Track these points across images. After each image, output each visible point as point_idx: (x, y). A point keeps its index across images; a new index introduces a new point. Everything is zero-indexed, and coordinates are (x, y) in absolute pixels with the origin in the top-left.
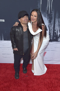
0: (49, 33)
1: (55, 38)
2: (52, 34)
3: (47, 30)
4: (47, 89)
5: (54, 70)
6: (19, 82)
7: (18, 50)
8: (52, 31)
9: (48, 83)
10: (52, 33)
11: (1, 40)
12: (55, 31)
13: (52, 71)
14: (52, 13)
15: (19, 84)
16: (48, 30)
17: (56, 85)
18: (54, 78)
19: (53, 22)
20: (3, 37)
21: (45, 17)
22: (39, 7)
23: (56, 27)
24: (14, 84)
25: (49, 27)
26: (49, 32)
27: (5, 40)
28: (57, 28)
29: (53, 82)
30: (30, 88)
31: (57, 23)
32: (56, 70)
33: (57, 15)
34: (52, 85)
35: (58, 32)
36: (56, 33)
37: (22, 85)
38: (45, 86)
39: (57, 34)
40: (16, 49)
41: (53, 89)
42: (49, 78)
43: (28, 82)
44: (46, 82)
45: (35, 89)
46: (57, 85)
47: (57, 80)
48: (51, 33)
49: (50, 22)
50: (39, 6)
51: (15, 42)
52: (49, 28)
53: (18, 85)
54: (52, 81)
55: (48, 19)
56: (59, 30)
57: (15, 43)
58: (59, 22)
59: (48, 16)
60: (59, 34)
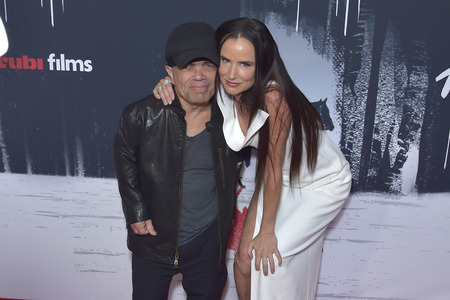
0: (342, 142)
1: (372, 173)
2: (357, 152)
3: (331, 128)
7: (154, 233)
8: (357, 133)
10: (358, 143)
11: (72, 174)
12: (377, 132)
14: (363, 30)
16: (338, 129)
19: (362, 82)
20: (80, 155)
21: (322, 52)
25: (340, 107)
26: (343, 137)
31: (386, 92)
33: (389, 43)
35: (389, 137)
36: (378, 144)
39: (387, 152)
40: (146, 228)
48: (350, 146)
49: (348, 80)
51: (139, 188)
52: (343, 116)
55: (337, 66)
56: (397, 129)
58: (397, 82)
59: (338, 46)
60: (398, 149)
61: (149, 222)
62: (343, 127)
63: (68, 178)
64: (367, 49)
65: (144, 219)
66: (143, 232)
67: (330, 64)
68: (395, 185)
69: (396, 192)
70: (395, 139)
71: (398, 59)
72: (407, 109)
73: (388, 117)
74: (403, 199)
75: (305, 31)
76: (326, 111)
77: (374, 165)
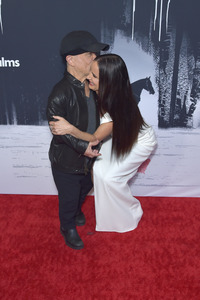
0: (160, 101)
1: (176, 117)
2: (168, 106)
4: (154, 271)
5: (175, 214)
6: (66, 252)
8: (167, 95)
9: (157, 254)
10: (168, 101)
11: (11, 124)
12: (179, 94)
13: (167, 218)
14: (169, 38)
15: (67, 258)
16: (157, 93)
17: (182, 260)
18: (173, 239)
19: (170, 67)
20: (14, 113)
21: (147, 51)
22: (128, 20)
23: (180, 83)
24: (53, 258)
25: (158, 81)
26: (160, 98)
27: (20, 122)
29: (172, 251)
30: (101, 270)
31: (183, 72)
32: (181, 214)
33: (184, 44)
34: (167, 260)
35: (185, 97)
36: (179, 100)
37: (76, 260)
38: (146, 262)
39: (184, 105)
41: (171, 270)
42: (158, 240)
43: (96, 250)
44: (150, 252)
45: (115, 271)
46: (185, 260)
47: (183, 246)
48: (164, 102)
49: (162, 66)
50: (127, 16)
52: (159, 86)
53: (64, 259)
54: (169, 247)
55: (156, 58)
56: (189, 92)
58: (189, 66)
59: (156, 47)
60: (191, 103)
62: (160, 92)
63: (8, 126)
64: (172, 48)
67: (152, 57)
68: (189, 123)
69: (190, 127)
70: (189, 98)
71: (189, 53)
72: (195, 81)
73: (184, 85)
74: (194, 131)
75: (137, 40)
76: (150, 83)
77: (178, 112)
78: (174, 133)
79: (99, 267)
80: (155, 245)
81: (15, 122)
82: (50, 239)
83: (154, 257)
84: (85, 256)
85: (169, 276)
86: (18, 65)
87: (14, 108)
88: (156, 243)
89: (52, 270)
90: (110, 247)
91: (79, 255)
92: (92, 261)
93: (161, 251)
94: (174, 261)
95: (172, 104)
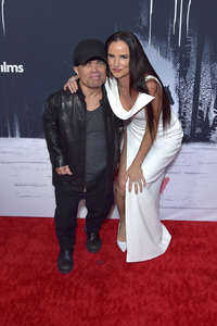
0: (180, 112)
1: (198, 130)
2: (189, 118)
3: (173, 103)
4: (172, 306)
5: (197, 241)
6: (71, 283)
8: (188, 106)
9: (175, 286)
10: (190, 113)
11: (12, 136)
12: (201, 105)
13: (188, 245)
14: (190, 43)
15: (73, 291)
16: (177, 103)
17: (203, 293)
18: (194, 269)
19: (191, 75)
20: (17, 124)
21: (166, 57)
22: (144, 23)
23: (202, 93)
24: (56, 291)
25: (178, 90)
26: (180, 109)
27: (24, 135)
28: (206, 95)
29: (192, 284)
30: (112, 305)
31: (206, 80)
32: (204, 241)
33: (207, 50)
34: (187, 294)
35: (208, 108)
36: (202, 112)
37: (82, 293)
38: (162, 296)
39: (207, 117)
40: (65, 170)
41: (190, 305)
42: (177, 271)
43: (106, 281)
44: (167, 284)
45: (127, 306)
46: (206, 294)
47: (206, 278)
48: (185, 114)
49: (182, 73)
50: (144, 19)
51: (59, 146)
52: (180, 96)
53: (70, 293)
54: (189, 278)
55: (175, 65)
56: (213, 103)
57: (59, 151)
58: (212, 74)
59: (175, 53)
60: (214, 115)
61: (67, 167)
62: (180, 102)
63: (10, 138)
64: (193, 55)
65: (64, 165)
66: (63, 173)
67: (171, 64)
68: (213, 137)
69: (214, 142)
70: (212, 109)
75: (154, 44)
76: (169, 93)
77: (200, 126)
78: (195, 148)
79: (109, 302)
80: (173, 276)
81: (18, 135)
82: (54, 269)
83: (172, 290)
84: (93, 289)
85: (188, 313)
86: (22, 70)
87: (16, 118)
88: (175, 273)
89: (55, 304)
90: (122, 278)
91: (87, 287)
92: (101, 295)
93: (180, 283)
94: (194, 294)
95: (194, 116)
